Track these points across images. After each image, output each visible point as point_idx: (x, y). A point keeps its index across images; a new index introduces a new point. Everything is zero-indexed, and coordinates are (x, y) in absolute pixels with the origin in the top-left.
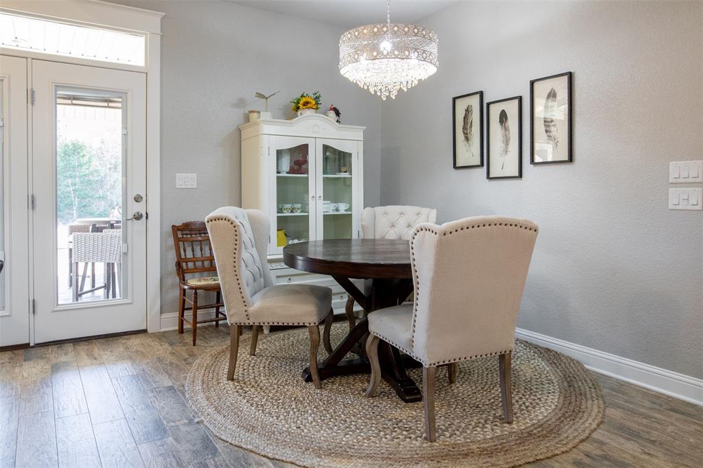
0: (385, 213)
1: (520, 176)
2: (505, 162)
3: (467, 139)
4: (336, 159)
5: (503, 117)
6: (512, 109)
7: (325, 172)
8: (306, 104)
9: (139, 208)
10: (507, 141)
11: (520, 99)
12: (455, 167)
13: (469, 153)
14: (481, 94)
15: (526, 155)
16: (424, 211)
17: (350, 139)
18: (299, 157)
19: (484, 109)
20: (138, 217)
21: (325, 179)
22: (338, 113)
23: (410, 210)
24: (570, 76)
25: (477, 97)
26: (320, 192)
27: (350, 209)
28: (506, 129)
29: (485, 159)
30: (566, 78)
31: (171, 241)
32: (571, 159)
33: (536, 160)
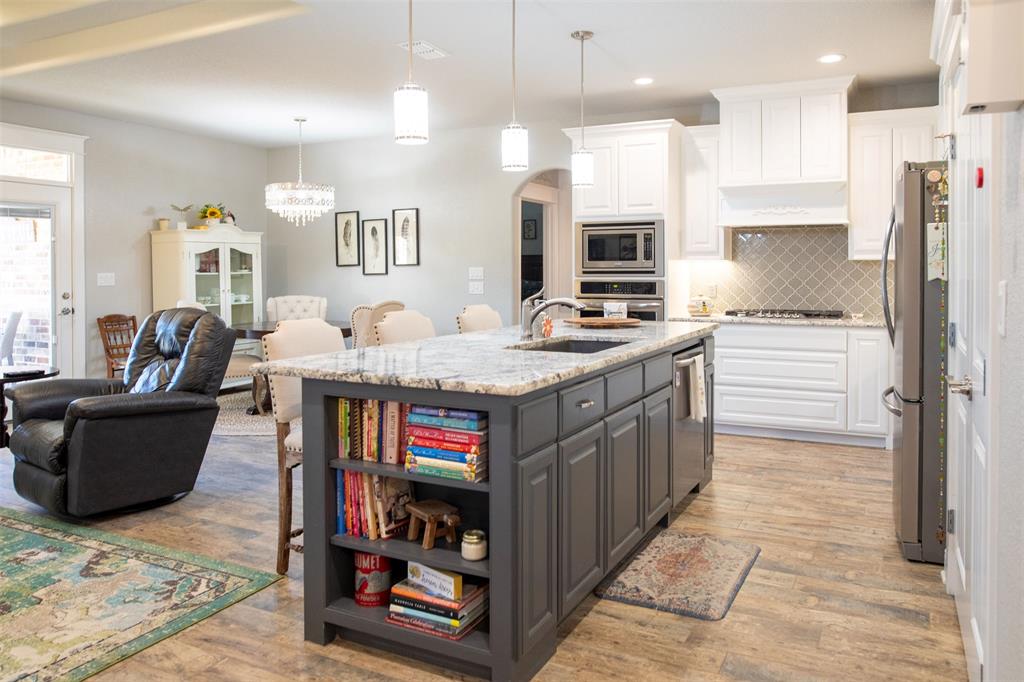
0: (285, 302)
1: (387, 273)
2: (375, 262)
3: (347, 245)
4: (241, 259)
5: (374, 231)
6: (380, 227)
7: (233, 269)
8: (213, 214)
9: (67, 304)
10: (377, 249)
11: (386, 221)
12: (337, 265)
13: (349, 255)
14: (358, 213)
15: (390, 258)
16: (317, 299)
17: (251, 243)
18: (209, 260)
19: (360, 225)
20: (65, 312)
21: (233, 277)
22: (234, 219)
23: (306, 299)
24: (417, 210)
25: (355, 215)
27: (251, 299)
28: (376, 240)
29: (361, 260)
30: (415, 211)
31: (96, 331)
32: (418, 263)
33: (397, 263)
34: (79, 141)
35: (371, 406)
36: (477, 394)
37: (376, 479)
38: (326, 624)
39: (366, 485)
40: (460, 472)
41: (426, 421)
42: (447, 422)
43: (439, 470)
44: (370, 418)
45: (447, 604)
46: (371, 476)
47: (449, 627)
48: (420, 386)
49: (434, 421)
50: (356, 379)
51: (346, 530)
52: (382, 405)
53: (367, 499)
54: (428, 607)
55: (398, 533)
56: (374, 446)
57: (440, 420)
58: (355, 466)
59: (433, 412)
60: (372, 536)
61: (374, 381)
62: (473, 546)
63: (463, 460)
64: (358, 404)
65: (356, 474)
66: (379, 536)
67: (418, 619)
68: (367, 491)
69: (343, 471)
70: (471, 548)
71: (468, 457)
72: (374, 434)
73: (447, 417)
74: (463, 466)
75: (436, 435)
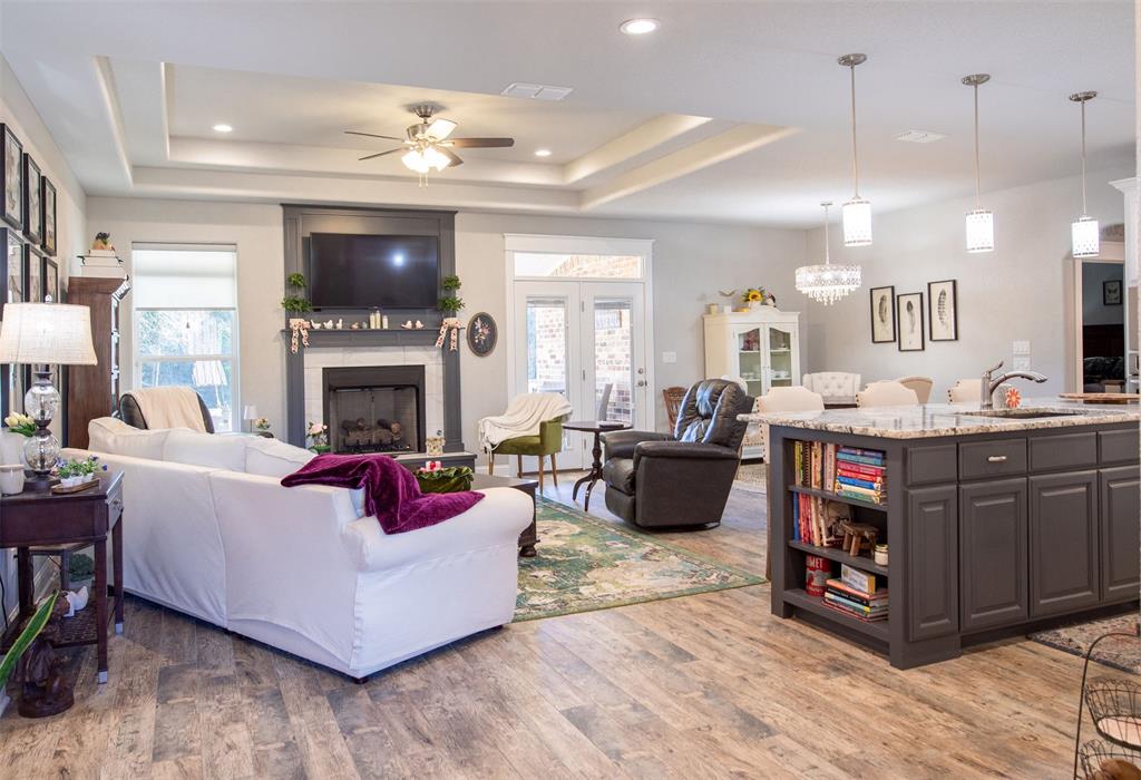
0: (820, 378)
1: (923, 349)
2: (911, 338)
3: (883, 321)
4: (779, 338)
5: (910, 306)
6: (916, 301)
7: (772, 347)
8: (754, 297)
9: (641, 378)
10: (913, 324)
11: (921, 294)
12: (873, 341)
13: (883, 332)
14: (893, 288)
15: (927, 334)
16: (852, 375)
17: (789, 323)
18: (751, 340)
19: (895, 300)
20: (641, 384)
21: (772, 354)
22: (774, 300)
23: (840, 375)
24: (954, 282)
25: (890, 290)
26: (769, 364)
27: (790, 375)
28: (912, 315)
29: (897, 337)
30: (951, 283)
31: (662, 401)
32: (956, 338)
33: (934, 338)
34: (648, 244)
35: (817, 448)
36: (875, 437)
37: (820, 502)
38: (785, 603)
39: (813, 506)
40: (870, 496)
41: (848, 457)
42: (862, 459)
43: (856, 494)
44: (816, 456)
45: (862, 595)
46: (816, 499)
47: (863, 611)
48: (839, 431)
49: (853, 458)
50: (800, 425)
51: (800, 538)
52: (823, 446)
53: (814, 516)
54: (850, 596)
55: (837, 545)
56: (819, 478)
57: (857, 457)
58: (806, 490)
59: (853, 452)
60: (817, 543)
61: (812, 427)
62: (883, 555)
63: (872, 488)
64: (808, 445)
65: (807, 496)
66: (822, 545)
67: (843, 604)
68: (813, 510)
69: (798, 494)
70: (881, 557)
71: (875, 485)
72: (819, 469)
73: (862, 455)
74: (871, 492)
75: (854, 468)
